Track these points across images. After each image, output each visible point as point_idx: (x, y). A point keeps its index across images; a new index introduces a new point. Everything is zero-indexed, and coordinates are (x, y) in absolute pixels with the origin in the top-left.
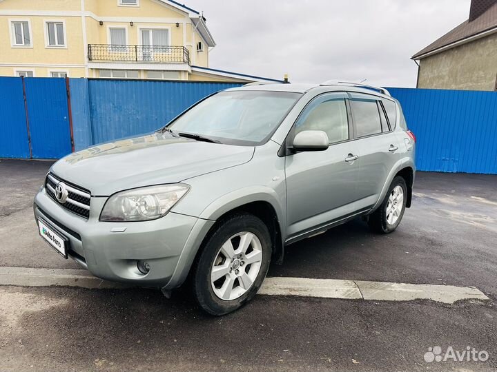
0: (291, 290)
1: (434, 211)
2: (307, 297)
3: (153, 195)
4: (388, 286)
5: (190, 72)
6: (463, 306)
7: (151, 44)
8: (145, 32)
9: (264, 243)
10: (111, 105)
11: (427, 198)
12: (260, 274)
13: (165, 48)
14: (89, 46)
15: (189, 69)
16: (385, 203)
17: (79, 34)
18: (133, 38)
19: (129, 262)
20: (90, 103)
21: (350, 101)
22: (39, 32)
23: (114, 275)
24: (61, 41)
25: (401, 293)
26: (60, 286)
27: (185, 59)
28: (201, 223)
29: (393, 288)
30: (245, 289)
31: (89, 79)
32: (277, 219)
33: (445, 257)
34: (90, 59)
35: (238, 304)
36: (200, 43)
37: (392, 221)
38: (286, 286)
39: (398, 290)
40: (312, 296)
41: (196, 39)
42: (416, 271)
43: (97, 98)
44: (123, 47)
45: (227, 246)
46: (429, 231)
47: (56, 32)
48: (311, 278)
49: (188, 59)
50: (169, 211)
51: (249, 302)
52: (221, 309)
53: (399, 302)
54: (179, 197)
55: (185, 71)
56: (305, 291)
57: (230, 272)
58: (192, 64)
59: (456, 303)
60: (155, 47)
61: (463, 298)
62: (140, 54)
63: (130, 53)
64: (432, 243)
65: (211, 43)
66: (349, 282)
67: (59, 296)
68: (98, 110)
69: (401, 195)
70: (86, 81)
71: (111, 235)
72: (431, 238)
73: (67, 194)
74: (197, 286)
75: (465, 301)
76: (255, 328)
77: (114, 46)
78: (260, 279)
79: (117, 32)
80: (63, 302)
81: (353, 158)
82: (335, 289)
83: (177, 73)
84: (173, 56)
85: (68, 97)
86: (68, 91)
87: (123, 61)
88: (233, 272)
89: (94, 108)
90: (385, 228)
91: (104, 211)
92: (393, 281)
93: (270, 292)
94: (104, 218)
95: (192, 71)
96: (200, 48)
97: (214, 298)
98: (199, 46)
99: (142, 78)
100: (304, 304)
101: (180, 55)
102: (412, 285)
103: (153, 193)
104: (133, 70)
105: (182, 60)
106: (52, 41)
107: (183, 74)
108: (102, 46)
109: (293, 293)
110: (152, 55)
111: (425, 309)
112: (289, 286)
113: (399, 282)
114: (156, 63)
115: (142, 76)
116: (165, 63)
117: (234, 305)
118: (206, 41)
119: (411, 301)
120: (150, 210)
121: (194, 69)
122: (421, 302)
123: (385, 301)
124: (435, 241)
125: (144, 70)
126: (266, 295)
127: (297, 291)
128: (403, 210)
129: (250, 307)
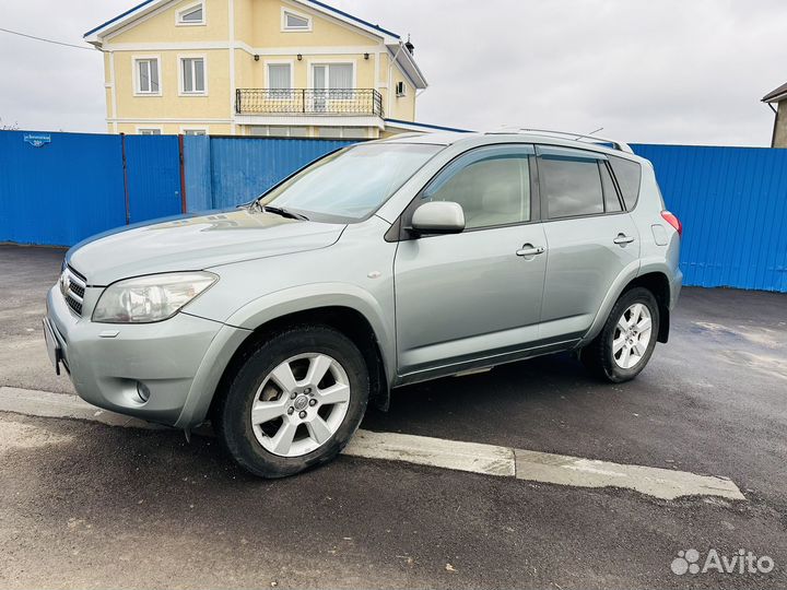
0: (403, 452)
1: (724, 354)
2: (423, 466)
3: (160, 286)
4: (566, 463)
5: (383, 128)
6: (687, 505)
7: (327, 87)
8: (318, 69)
9: (352, 373)
10: (242, 175)
11: (724, 331)
12: (346, 422)
13: (347, 92)
14: (238, 92)
15: (381, 124)
16: (609, 330)
17: (226, 75)
18: (302, 78)
19: (127, 382)
20: (212, 172)
21: (540, 160)
22: (171, 75)
23: (105, 399)
24: (200, 86)
25: (585, 475)
26: (74, 419)
27: (375, 108)
28: (229, 332)
29: (577, 465)
30: (318, 442)
31: (211, 137)
32: (375, 339)
33: (702, 426)
34: (238, 111)
35: (302, 464)
36: (401, 84)
37: (626, 362)
38: (396, 447)
39: (584, 469)
40: (433, 464)
41: (395, 77)
42: (634, 443)
43: (222, 165)
44: (286, 92)
45: (283, 373)
46: (697, 383)
47: (193, 72)
48: (444, 438)
49: (381, 109)
50: (178, 311)
51: (325, 464)
52: (271, 469)
53: (573, 488)
54: (197, 291)
55: (374, 127)
56: (425, 456)
57: (290, 413)
58: (386, 117)
59: (677, 500)
60: (333, 91)
61: (696, 493)
62: (310, 102)
63: (294, 102)
64: (693, 403)
65: (419, 83)
66: (504, 449)
67: (66, 430)
68: (223, 182)
69: (647, 320)
70: (207, 141)
71: (100, 341)
72: (694, 395)
73: (69, 284)
74: (227, 427)
75: (698, 498)
76: (316, 501)
77: (273, 91)
78: (346, 430)
79: (279, 70)
80: (68, 439)
81: (535, 250)
82: (476, 457)
83: (363, 130)
84: (357, 104)
85: (182, 162)
86: (181, 154)
87: (285, 113)
88: (296, 414)
89: (217, 180)
90: (611, 372)
91: (98, 307)
92: (581, 456)
93: (368, 454)
94: (97, 318)
95: (386, 127)
96: (401, 91)
97: (256, 450)
98: (400, 88)
99: (312, 135)
100: (411, 475)
101: (367, 102)
102: (613, 464)
103: (160, 283)
104: (298, 126)
105: (371, 111)
106: (188, 86)
107: (371, 131)
108: (256, 90)
109: (403, 458)
110: (327, 104)
111: (615, 503)
112: (401, 448)
113: (592, 457)
114: (332, 115)
115: (312, 134)
116: (344, 116)
117: (295, 464)
118: (411, 80)
119: (596, 490)
120: (154, 308)
121: (389, 124)
122: (613, 491)
123: (550, 484)
124: (700, 401)
125: (315, 127)
126: (361, 457)
127: (413, 455)
128: (651, 346)
129: (324, 472)
